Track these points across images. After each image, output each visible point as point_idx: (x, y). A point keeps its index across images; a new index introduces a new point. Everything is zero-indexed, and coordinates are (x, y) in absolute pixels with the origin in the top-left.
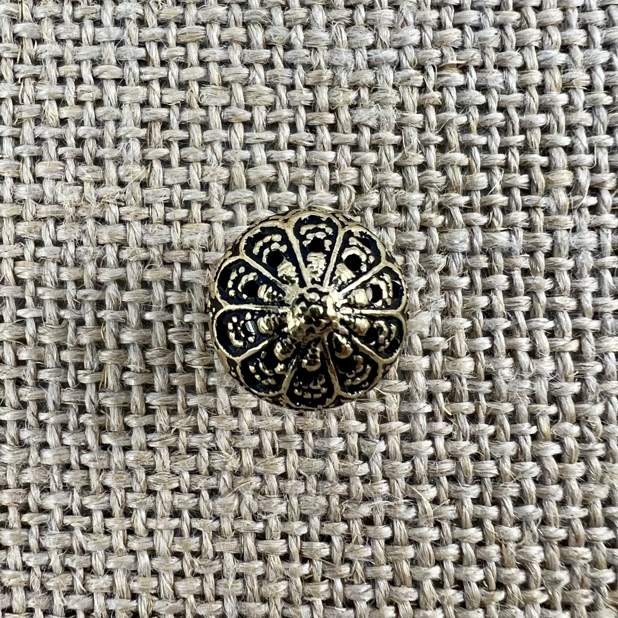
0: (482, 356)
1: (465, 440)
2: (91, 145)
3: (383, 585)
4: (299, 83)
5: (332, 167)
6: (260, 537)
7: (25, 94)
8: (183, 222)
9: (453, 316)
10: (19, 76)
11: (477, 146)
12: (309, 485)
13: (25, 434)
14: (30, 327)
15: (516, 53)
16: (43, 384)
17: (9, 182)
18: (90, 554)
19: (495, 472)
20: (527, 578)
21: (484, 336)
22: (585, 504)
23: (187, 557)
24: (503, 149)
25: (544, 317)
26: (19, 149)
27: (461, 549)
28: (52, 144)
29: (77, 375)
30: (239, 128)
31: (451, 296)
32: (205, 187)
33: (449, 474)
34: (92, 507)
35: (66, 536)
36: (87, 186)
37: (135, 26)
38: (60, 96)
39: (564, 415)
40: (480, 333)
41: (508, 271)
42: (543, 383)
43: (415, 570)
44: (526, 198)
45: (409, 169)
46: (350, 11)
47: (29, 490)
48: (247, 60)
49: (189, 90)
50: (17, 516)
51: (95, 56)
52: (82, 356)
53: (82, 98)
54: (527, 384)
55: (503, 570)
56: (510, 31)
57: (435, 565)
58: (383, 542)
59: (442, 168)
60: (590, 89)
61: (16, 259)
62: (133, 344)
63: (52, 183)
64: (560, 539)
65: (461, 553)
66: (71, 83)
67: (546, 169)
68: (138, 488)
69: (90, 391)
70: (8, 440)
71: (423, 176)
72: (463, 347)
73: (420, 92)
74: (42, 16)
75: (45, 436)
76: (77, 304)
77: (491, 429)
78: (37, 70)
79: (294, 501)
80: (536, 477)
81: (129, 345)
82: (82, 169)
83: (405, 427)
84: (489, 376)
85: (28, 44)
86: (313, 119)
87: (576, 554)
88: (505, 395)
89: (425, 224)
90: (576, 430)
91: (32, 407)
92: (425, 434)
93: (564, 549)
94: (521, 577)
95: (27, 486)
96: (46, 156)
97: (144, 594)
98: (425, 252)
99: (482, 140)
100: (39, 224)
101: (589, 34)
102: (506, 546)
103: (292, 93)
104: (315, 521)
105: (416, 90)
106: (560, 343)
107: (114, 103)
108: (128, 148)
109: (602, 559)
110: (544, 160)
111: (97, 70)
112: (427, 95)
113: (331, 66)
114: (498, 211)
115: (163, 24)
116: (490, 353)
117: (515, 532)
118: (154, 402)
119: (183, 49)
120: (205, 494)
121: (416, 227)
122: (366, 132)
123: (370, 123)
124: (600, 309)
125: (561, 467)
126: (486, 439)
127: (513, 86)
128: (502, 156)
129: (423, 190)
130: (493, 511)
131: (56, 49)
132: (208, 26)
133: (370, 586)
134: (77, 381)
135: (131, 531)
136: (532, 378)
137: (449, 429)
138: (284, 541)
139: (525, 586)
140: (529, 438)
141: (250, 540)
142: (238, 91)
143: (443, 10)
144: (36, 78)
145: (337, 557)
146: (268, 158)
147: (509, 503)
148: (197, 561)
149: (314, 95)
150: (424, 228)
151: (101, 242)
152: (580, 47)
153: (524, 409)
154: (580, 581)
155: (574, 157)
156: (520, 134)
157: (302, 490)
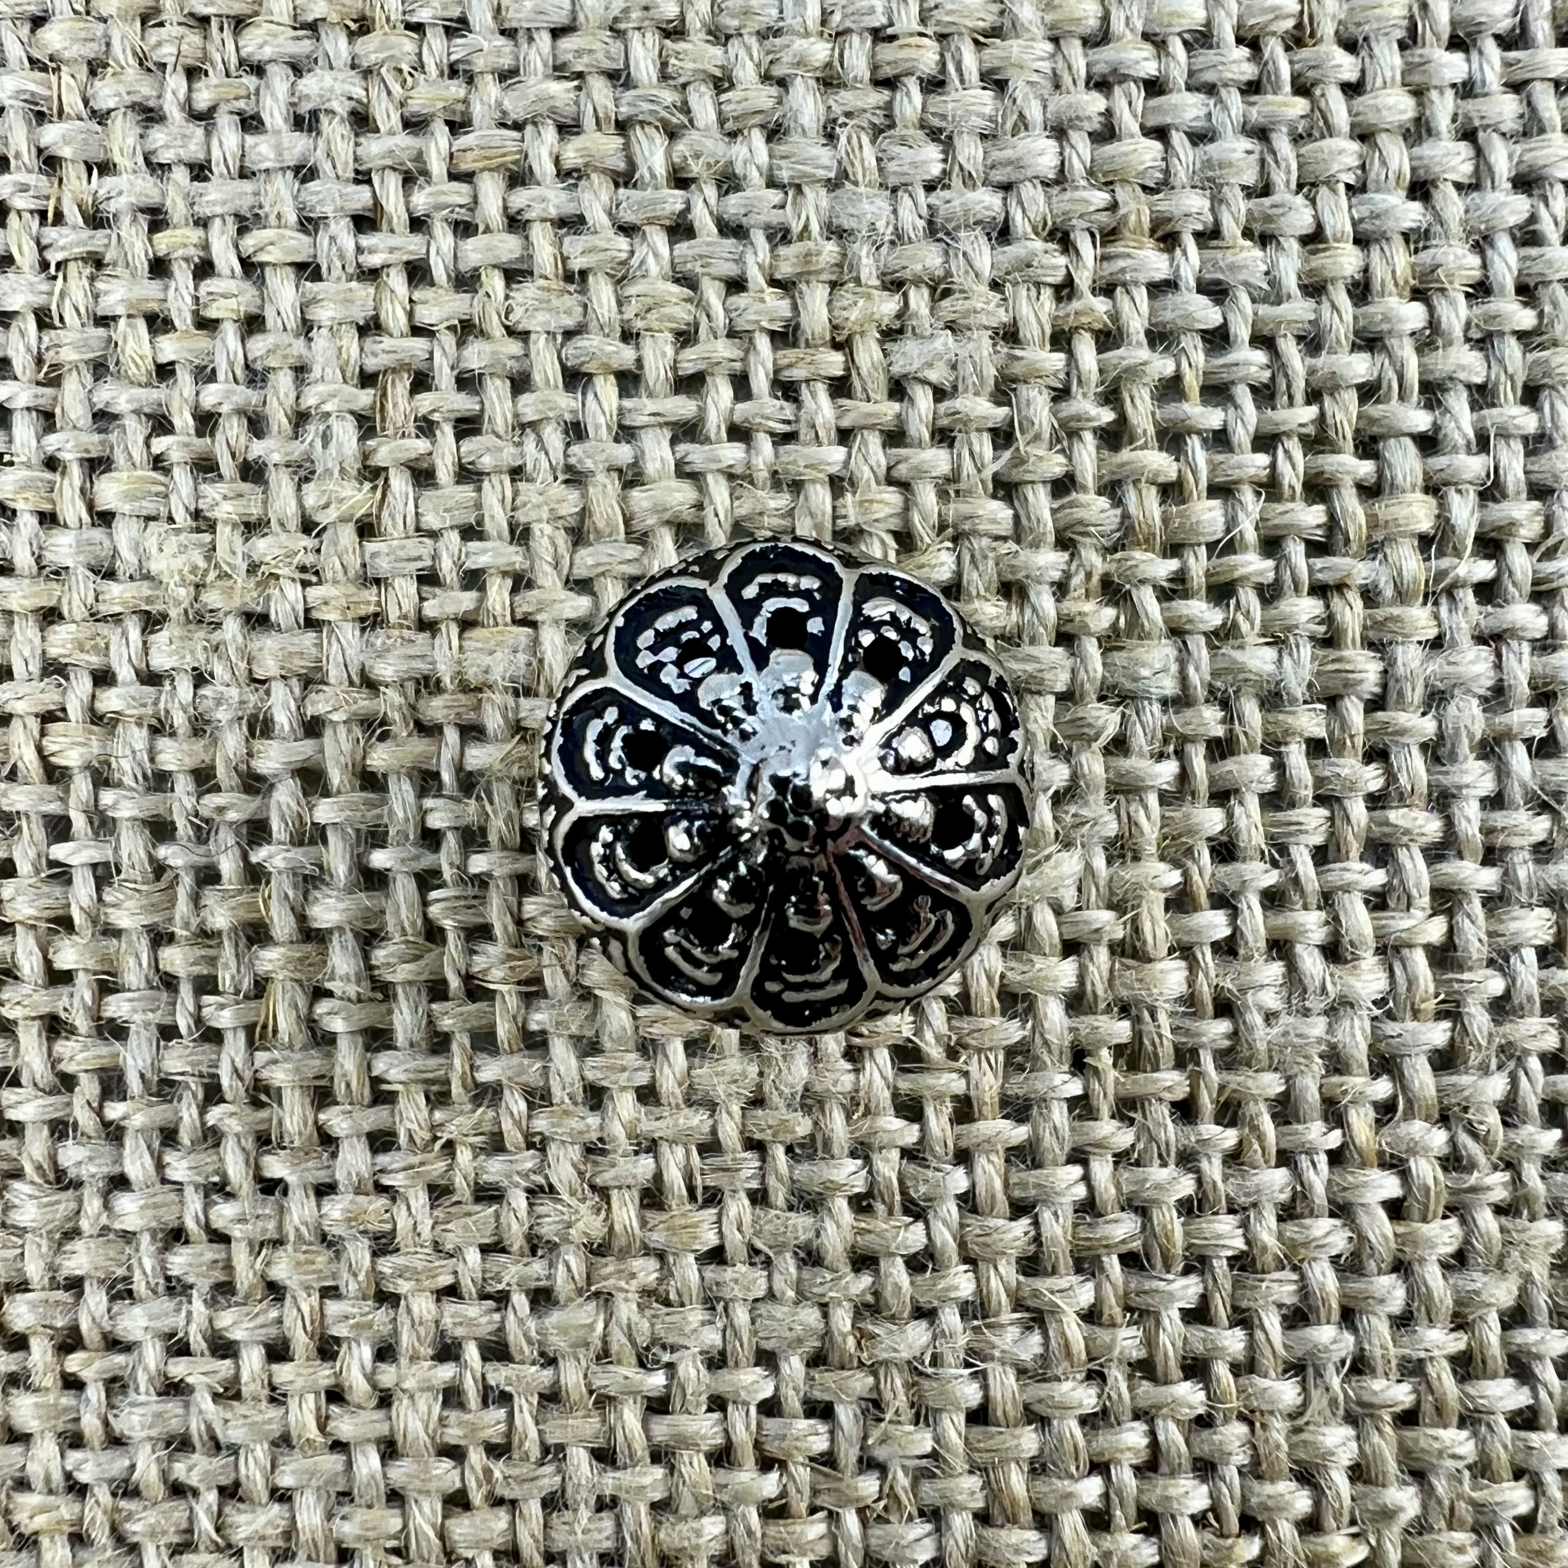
0: (1206, 956)
1: (1164, 1164)
2: (233, 430)
3: (961, 1524)
4: (756, 278)
5: (838, 485)
6: (658, 1406)
7: (67, 302)
8: (466, 624)
9: (1136, 858)
10: (54, 257)
11: (1199, 433)
12: (777, 1277)
13: (71, 1155)
14: (83, 889)
15: (1300, 200)
16: (115, 1031)
17: (27, 522)
18: (234, 1450)
19: (1240, 1244)
20: (1317, 1504)
21: (1214, 907)
22: (1460, 1322)
23: (476, 1457)
24: (1266, 442)
25: (1362, 859)
26: (52, 441)
27: (1152, 1434)
28: (135, 430)
29: (199, 1008)
30: (607, 389)
31: (1132, 809)
32: (520, 534)
33: (1124, 1249)
34: (237, 1335)
35: (173, 1406)
36: (224, 533)
37: (345, 130)
38: (155, 306)
39: (1409, 1102)
40: (1203, 899)
41: (1273, 746)
42: (1357, 1022)
43: (1042, 1486)
44: (1319, 563)
45: (1028, 491)
46: (885, 95)
47: (80, 1294)
48: (628, 216)
49: (481, 292)
50: (49, 1357)
51: (244, 205)
52: (212, 961)
53: (212, 313)
54: (1317, 1027)
55: (1255, 1485)
56: (1282, 144)
57: (1090, 1473)
58: (960, 1419)
59: (1111, 489)
60: (1481, 290)
61: (48, 718)
62: (340, 929)
63: (135, 525)
64: (1398, 1409)
65: (1154, 1444)
66: (182, 275)
67: (1370, 491)
68: (353, 1286)
69: (235, 1047)
70: (29, 1169)
71: (1062, 507)
72: (1160, 934)
73: (1059, 299)
74: (111, 104)
75: (118, 1160)
76: (198, 828)
77: (1230, 1137)
78: (98, 240)
79: (741, 1316)
80: (1339, 1256)
81: (330, 931)
82: (212, 492)
83: (1019, 1133)
84: (1225, 1007)
85: (73, 174)
86: (790, 366)
87: (1437, 1445)
88: (1263, 1055)
89: (1068, 628)
90: (1438, 1138)
91: (88, 1088)
92: (1067, 1149)
93: (1409, 1434)
94: (1302, 1502)
95: (75, 1285)
96: (120, 458)
97: (368, 1551)
98: (1067, 698)
99: (1213, 418)
100: (103, 629)
101: (1479, 153)
102: (1264, 1426)
103: (740, 300)
104: (794, 1366)
105: (1047, 294)
106: (1400, 923)
107: (292, 323)
108: (326, 439)
109: (1502, 1458)
110: (1366, 468)
111: (249, 242)
112: (1076, 305)
113: (836, 232)
114: (1249, 597)
115: (414, 124)
116: (1227, 949)
117: (1287, 1392)
118: (394, 1074)
119: (464, 188)
120: (520, 1301)
121: (1046, 636)
122: (923, 399)
123: (933, 376)
124: (1500, 840)
125: (1401, 1230)
126: (1217, 1162)
127: (1290, 282)
128: (1262, 459)
129: (1065, 542)
130: (1234, 1341)
131: (145, 187)
132: (529, 128)
133: (928, 1527)
134: (199, 1020)
135: (336, 1395)
136: (1331, 1012)
137: (1124, 1138)
138: (716, 1415)
139: (1311, 1525)
140: (1322, 1160)
141: (631, 1417)
142: (603, 293)
143: (1117, 90)
144: (97, 262)
145: (849, 1455)
146: (680, 465)
147: (1272, 1322)
148: (499, 1469)
149: (795, 307)
150: (1065, 638)
151: (260, 673)
152: (1458, 186)
153: (1310, 1088)
154: (1447, 1512)
155: (1439, 462)
156: (1308, 403)
157: (760, 1290)
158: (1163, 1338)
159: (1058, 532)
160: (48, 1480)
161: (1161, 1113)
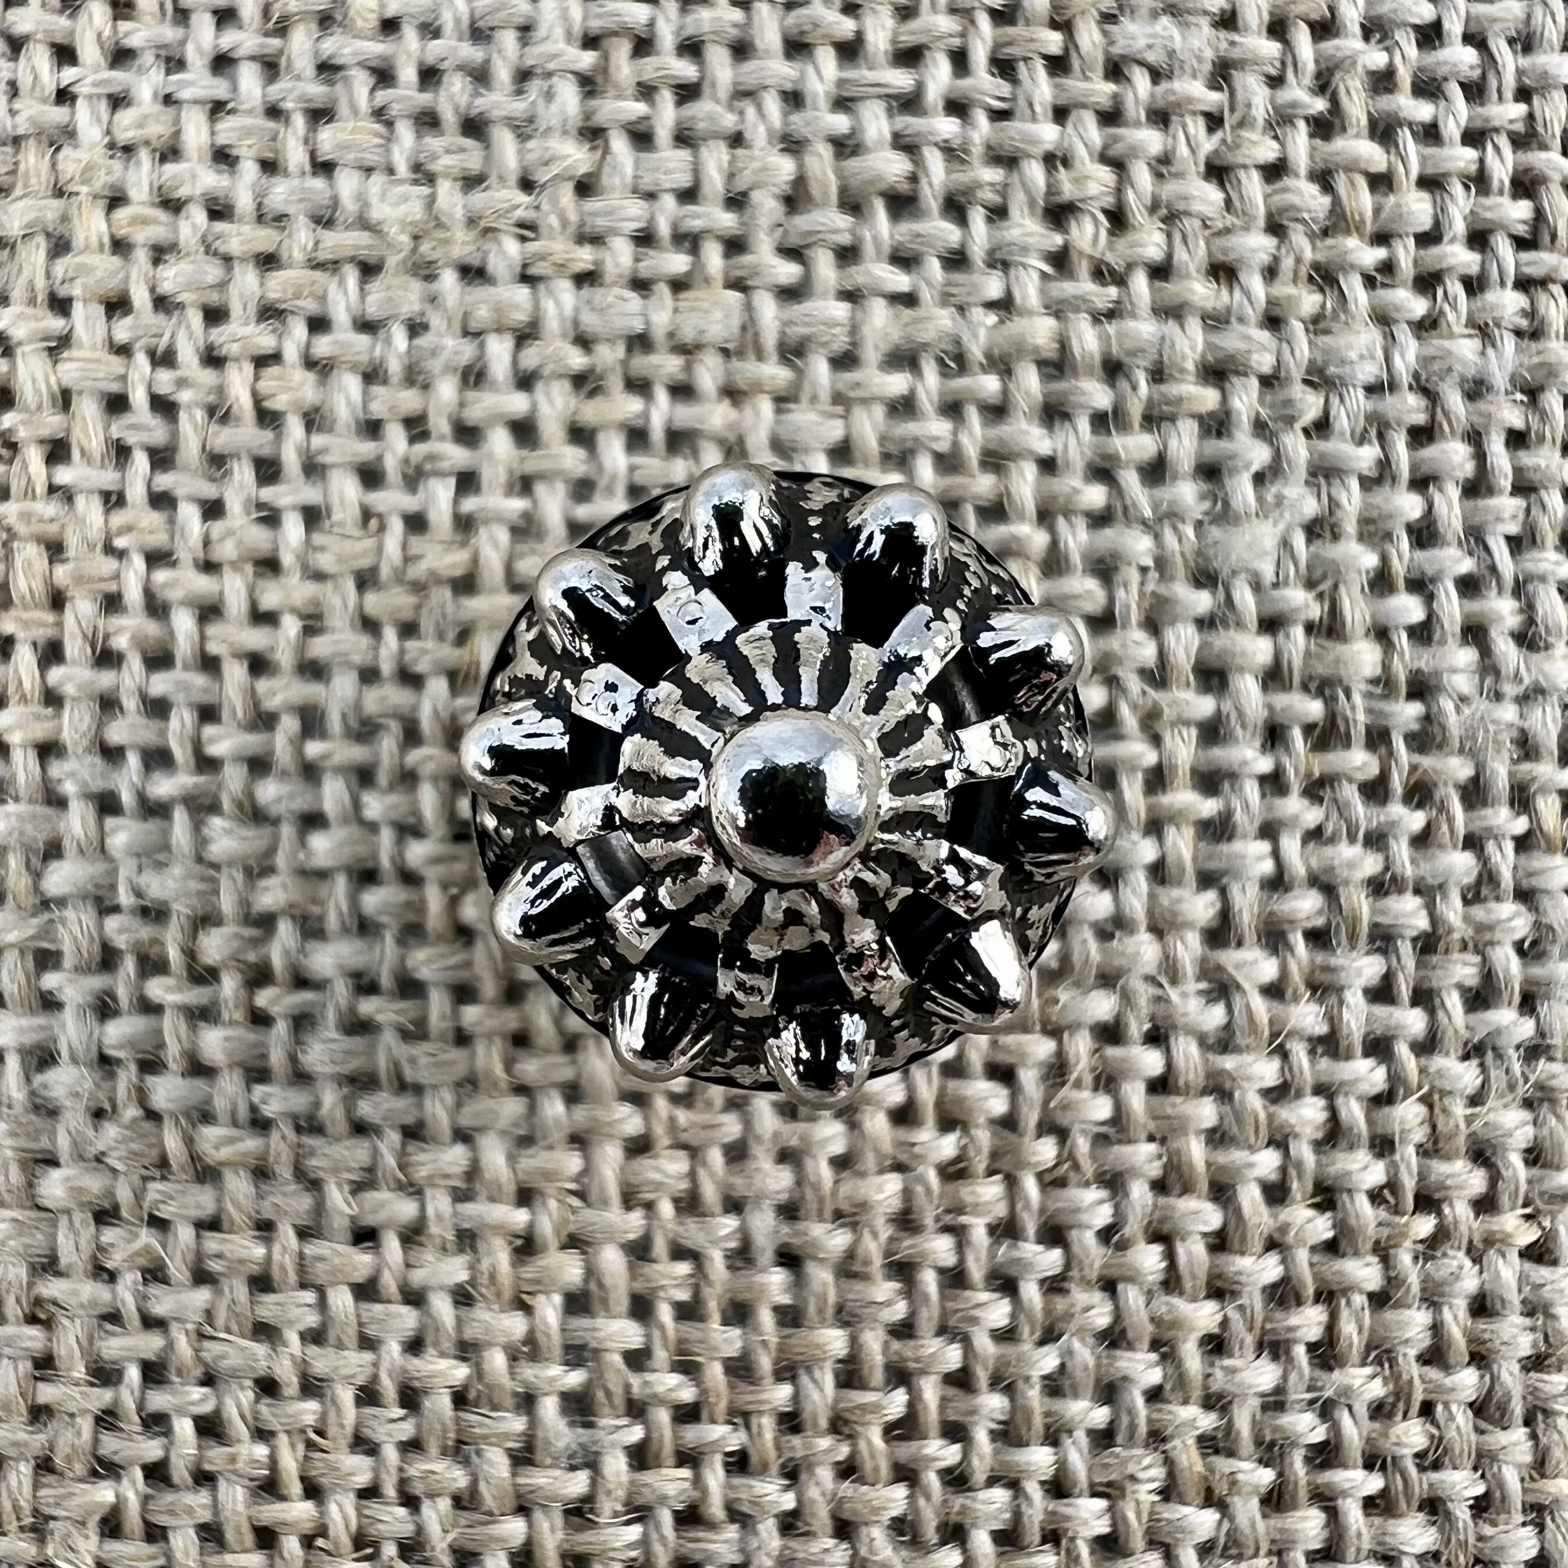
158: (1346, 1015)
159: (1270, 216)
160: (233, 1113)
161: (1350, 793)
